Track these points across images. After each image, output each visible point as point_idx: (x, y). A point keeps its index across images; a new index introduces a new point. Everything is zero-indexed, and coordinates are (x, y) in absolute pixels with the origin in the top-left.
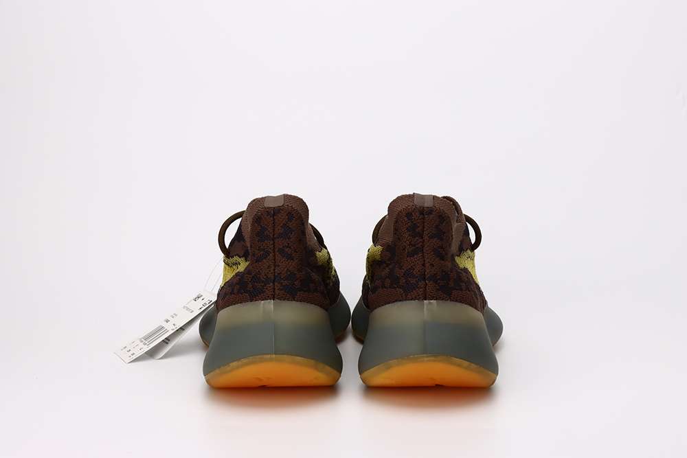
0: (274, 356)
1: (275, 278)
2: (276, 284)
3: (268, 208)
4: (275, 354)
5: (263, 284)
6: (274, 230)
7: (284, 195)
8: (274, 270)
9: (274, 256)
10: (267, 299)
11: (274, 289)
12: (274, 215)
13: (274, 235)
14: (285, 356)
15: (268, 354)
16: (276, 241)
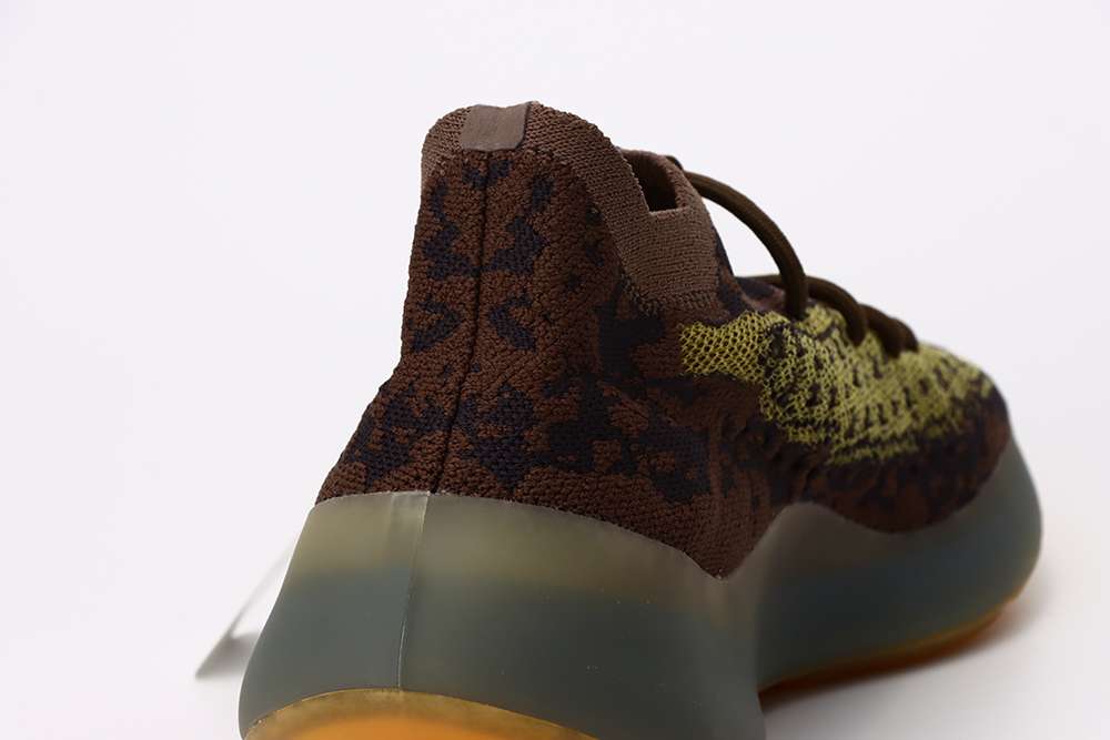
0: (402, 694)
1: (456, 412)
2: (457, 432)
3: (473, 153)
4: (405, 689)
5: (412, 431)
6: (482, 239)
7: (529, 106)
8: (460, 383)
9: (474, 333)
10: (412, 488)
11: (447, 451)
12: (486, 182)
13: (480, 257)
14: (440, 697)
15: (382, 687)
16: (487, 277)
